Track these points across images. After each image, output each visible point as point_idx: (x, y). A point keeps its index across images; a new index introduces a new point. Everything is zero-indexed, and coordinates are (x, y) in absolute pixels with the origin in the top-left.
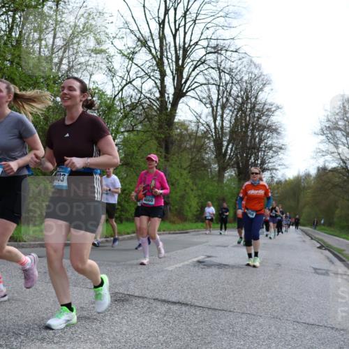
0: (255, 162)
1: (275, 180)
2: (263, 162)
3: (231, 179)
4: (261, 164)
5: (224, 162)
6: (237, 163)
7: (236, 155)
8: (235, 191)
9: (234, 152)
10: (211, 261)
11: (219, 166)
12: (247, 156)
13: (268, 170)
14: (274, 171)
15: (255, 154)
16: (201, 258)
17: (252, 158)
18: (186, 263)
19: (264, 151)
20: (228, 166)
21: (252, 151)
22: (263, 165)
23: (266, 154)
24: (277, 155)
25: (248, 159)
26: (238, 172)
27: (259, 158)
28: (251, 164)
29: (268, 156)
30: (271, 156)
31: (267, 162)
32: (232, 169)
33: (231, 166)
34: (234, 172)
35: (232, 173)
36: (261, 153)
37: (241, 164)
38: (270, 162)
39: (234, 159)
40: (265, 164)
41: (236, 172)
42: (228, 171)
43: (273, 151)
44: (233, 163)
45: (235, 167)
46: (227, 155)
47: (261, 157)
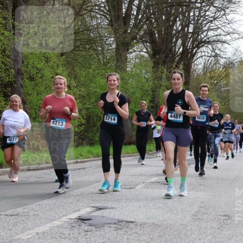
0: (183, 29)
1: (222, 61)
2: (198, 30)
3: (141, 64)
4: (193, 33)
5: (125, 32)
6: (151, 34)
7: (148, 19)
8: (148, 86)
9: (145, 12)
10: (111, 216)
11: (117, 40)
12: (168, 20)
13: (209, 43)
14: (219, 45)
15: (183, 13)
16: (84, 212)
17: (178, 23)
18: (57, 223)
19: (200, 9)
20: (133, 39)
21: (177, 10)
22: (198, 35)
23: (203, 14)
24: (224, 14)
25: (170, 25)
26: (153, 49)
27: (190, 23)
28: (176, 33)
29: (207, 17)
30: (212, 17)
31: (205, 28)
32: (141, 45)
33: (140, 39)
34: (145, 50)
35: (142, 53)
36: (194, 13)
37: (157, 35)
38: (212, 28)
39: (145, 27)
40: (202, 33)
41: (149, 49)
42: (135, 49)
43: (215, 7)
44: (142, 33)
45: (146, 42)
46: (130, 19)
47: (194, 20)
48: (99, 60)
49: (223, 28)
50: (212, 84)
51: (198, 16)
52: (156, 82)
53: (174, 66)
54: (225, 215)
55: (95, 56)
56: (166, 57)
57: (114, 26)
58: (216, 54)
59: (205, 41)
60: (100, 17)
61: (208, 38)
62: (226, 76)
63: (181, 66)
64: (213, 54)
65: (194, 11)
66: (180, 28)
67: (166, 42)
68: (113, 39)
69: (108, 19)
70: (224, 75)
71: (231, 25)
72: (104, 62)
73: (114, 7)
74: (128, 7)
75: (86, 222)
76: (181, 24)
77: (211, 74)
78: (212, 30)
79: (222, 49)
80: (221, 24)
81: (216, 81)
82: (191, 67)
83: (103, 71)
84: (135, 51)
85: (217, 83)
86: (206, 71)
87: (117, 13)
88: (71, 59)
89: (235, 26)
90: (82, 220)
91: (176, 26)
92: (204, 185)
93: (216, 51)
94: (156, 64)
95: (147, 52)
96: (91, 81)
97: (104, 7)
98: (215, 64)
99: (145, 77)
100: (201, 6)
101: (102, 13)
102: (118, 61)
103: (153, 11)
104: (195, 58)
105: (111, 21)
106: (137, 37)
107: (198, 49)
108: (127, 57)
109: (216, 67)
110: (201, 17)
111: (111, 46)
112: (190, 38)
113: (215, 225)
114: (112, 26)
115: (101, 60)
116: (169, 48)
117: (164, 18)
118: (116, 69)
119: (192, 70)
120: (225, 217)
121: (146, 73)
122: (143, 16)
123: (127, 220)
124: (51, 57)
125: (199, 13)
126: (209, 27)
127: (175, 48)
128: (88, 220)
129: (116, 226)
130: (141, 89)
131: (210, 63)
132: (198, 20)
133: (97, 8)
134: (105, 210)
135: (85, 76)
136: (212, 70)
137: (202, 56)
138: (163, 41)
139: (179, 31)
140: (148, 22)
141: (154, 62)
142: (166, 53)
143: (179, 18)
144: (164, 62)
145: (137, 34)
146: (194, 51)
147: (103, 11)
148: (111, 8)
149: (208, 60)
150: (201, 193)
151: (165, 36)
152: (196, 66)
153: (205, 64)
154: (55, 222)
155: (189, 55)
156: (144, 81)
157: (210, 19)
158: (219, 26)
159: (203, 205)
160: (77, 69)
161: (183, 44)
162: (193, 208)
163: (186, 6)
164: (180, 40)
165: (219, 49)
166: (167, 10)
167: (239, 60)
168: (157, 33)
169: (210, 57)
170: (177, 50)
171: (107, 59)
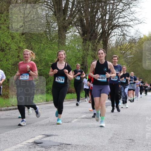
0: (102, 17)
1: (128, 38)
2: (112, 18)
3: (75, 40)
4: (109, 20)
5: (64, 19)
6: (81, 20)
7: (79, 10)
8: (80, 55)
9: (77, 6)
10: (56, 141)
11: (59, 25)
12: (92, 11)
13: (119, 26)
14: (126, 28)
15: (102, 7)
17: (99, 13)
18: (20, 145)
19: (113, 4)
20: (69, 24)
21: (98, 5)
22: (112, 21)
23: (115, 8)
24: (129, 8)
25: (93, 15)
26: (83, 31)
27: (106, 13)
28: (98, 20)
29: (118, 10)
30: (121, 10)
31: (117, 17)
32: (75, 28)
33: (74, 24)
34: (77, 31)
35: (75, 33)
36: (109, 7)
37: (85, 22)
38: (121, 16)
39: (77, 16)
40: (115, 20)
41: (80, 31)
42: (71, 30)
43: (123, 3)
44: (75, 20)
45: (78, 26)
46: (68, 10)
47: (109, 12)
48: (47, 38)
49: (128, 17)
50: (121, 53)
51: (112, 9)
52: (85, 52)
53: (97, 42)
54: (130, 140)
55: (44, 35)
56: (92, 36)
57: (57, 15)
58: (124, 33)
59: (117, 25)
60: (48, 10)
61: (119, 23)
62: (130, 48)
63: (101, 42)
64: (122, 34)
65: (109, 6)
66: (100, 17)
67: (91, 26)
68: (56, 24)
69: (53, 11)
70: (129, 47)
71: (133, 14)
72: (50, 39)
73: (56, 3)
74: (66, 3)
75: (39, 144)
76: (101, 14)
77: (120, 47)
78: (121, 18)
79: (128, 30)
80: (127, 14)
81: (124, 52)
82: (108, 42)
83: (50, 45)
84: (71, 32)
85: (124, 53)
86: (118, 45)
87: (59, 7)
88: (29, 37)
89: (136, 15)
90: (36, 143)
91: (98, 16)
92: (117, 120)
93: (124, 32)
94: (85, 40)
95: (79, 33)
96: (42, 52)
97: (50, 3)
98: (123, 40)
99: (78, 49)
100: (114, 2)
101: (49, 7)
102: (59, 38)
103: (82, 5)
104: (110, 36)
105: (55, 12)
106: (72, 23)
107: (112, 30)
108: (66, 36)
109: (124, 42)
110: (114, 9)
111: (55, 28)
112: (107, 23)
113: (123, 146)
114: (56, 15)
115: (49, 38)
116: (93, 30)
117: (90, 10)
118: (58, 44)
119: (108, 44)
120: (130, 141)
121: (78, 46)
122: (76, 9)
123: (66, 143)
124: (15, 36)
125: (113, 7)
126: (119, 16)
127: (97, 30)
128: (40, 143)
129: (59, 147)
130: (75, 57)
131: (120, 40)
132: (112, 11)
133: (45, 3)
134: (51, 137)
135: (38, 48)
136: (121, 44)
137: (115, 35)
138: (89, 25)
139: (100, 19)
140: (79, 13)
141: (83, 39)
142: (91, 33)
143: (100, 10)
144: (90, 39)
145: (72, 20)
146: (110, 32)
147: (49, 6)
148: (55, 4)
149: (119, 38)
150: (114, 125)
151: (91, 22)
152: (111, 42)
153: (116, 40)
154: (18, 145)
155: (106, 34)
156: (77, 51)
157: (120, 11)
158: (126, 15)
159: (116, 133)
160: (33, 44)
161: (103, 27)
162: (109, 135)
163: (104, 2)
164: (100, 24)
165: (126, 31)
166: (92, 5)
167: (139, 37)
168: (85, 20)
169: (120, 35)
170: (98, 31)
171: (52, 37)
